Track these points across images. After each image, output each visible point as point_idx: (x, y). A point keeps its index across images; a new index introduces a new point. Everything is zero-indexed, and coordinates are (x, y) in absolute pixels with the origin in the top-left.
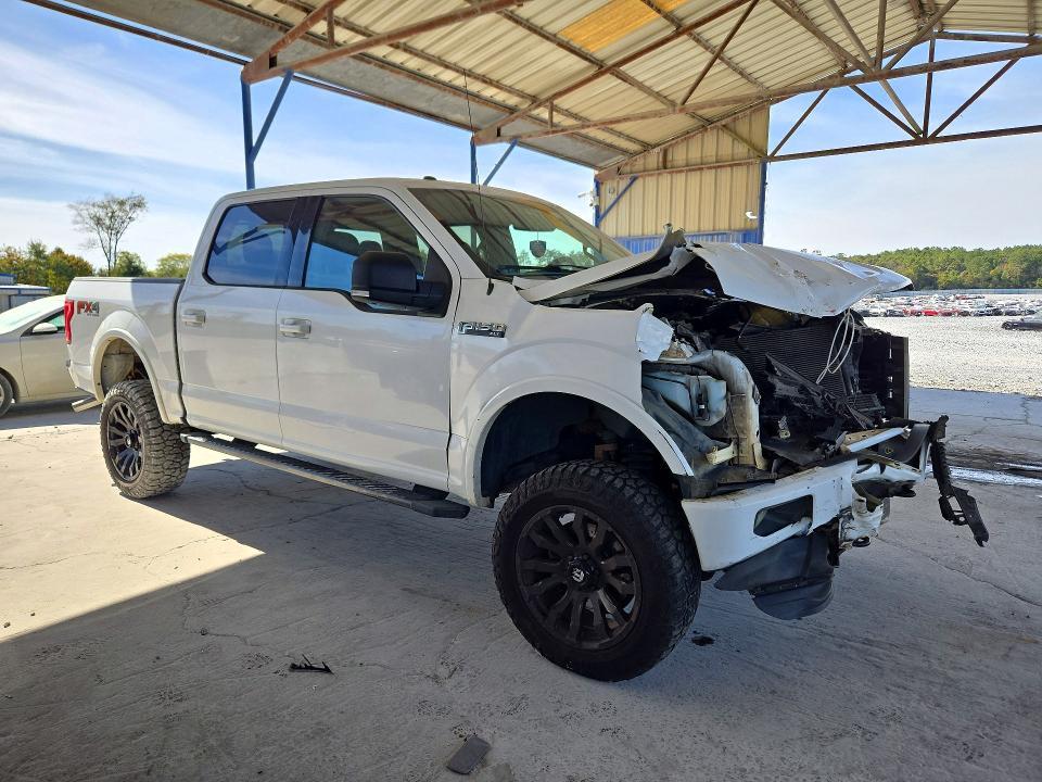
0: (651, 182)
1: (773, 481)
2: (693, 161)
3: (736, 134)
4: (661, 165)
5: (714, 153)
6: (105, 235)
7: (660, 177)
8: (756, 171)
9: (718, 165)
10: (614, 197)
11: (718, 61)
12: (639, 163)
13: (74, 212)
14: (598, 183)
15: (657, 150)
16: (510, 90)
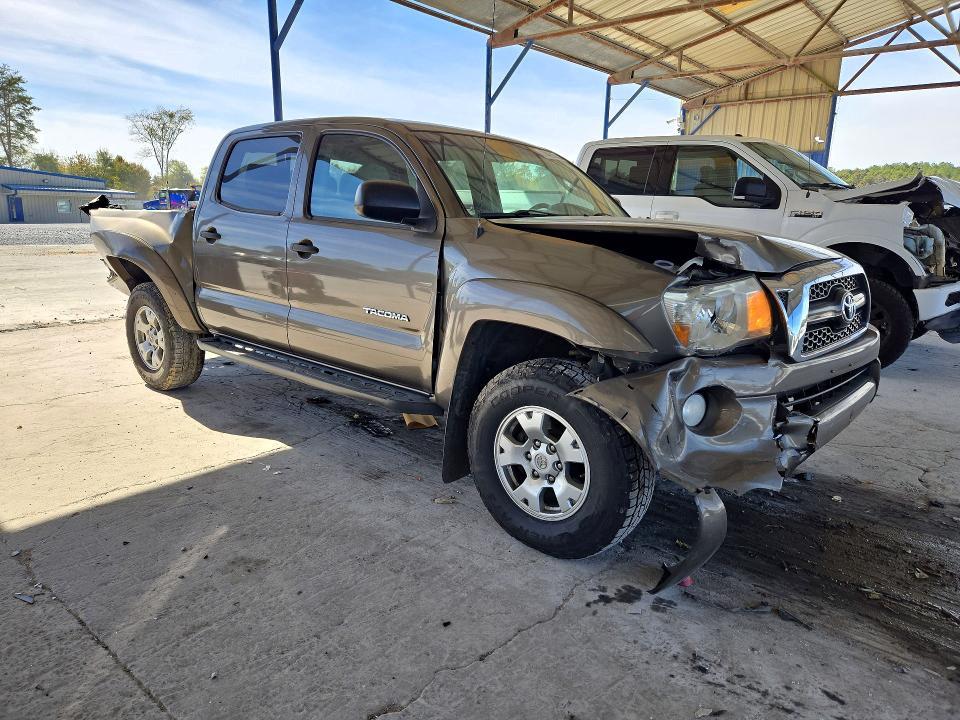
0: (732, 111)
1: (955, 282)
2: (771, 94)
3: (811, 71)
4: (742, 97)
5: (791, 87)
6: (157, 145)
7: (741, 107)
8: (827, 103)
9: (794, 97)
10: (698, 123)
11: (826, 27)
12: (723, 96)
13: (130, 124)
14: (685, 111)
15: (740, 84)
16: (653, 43)
